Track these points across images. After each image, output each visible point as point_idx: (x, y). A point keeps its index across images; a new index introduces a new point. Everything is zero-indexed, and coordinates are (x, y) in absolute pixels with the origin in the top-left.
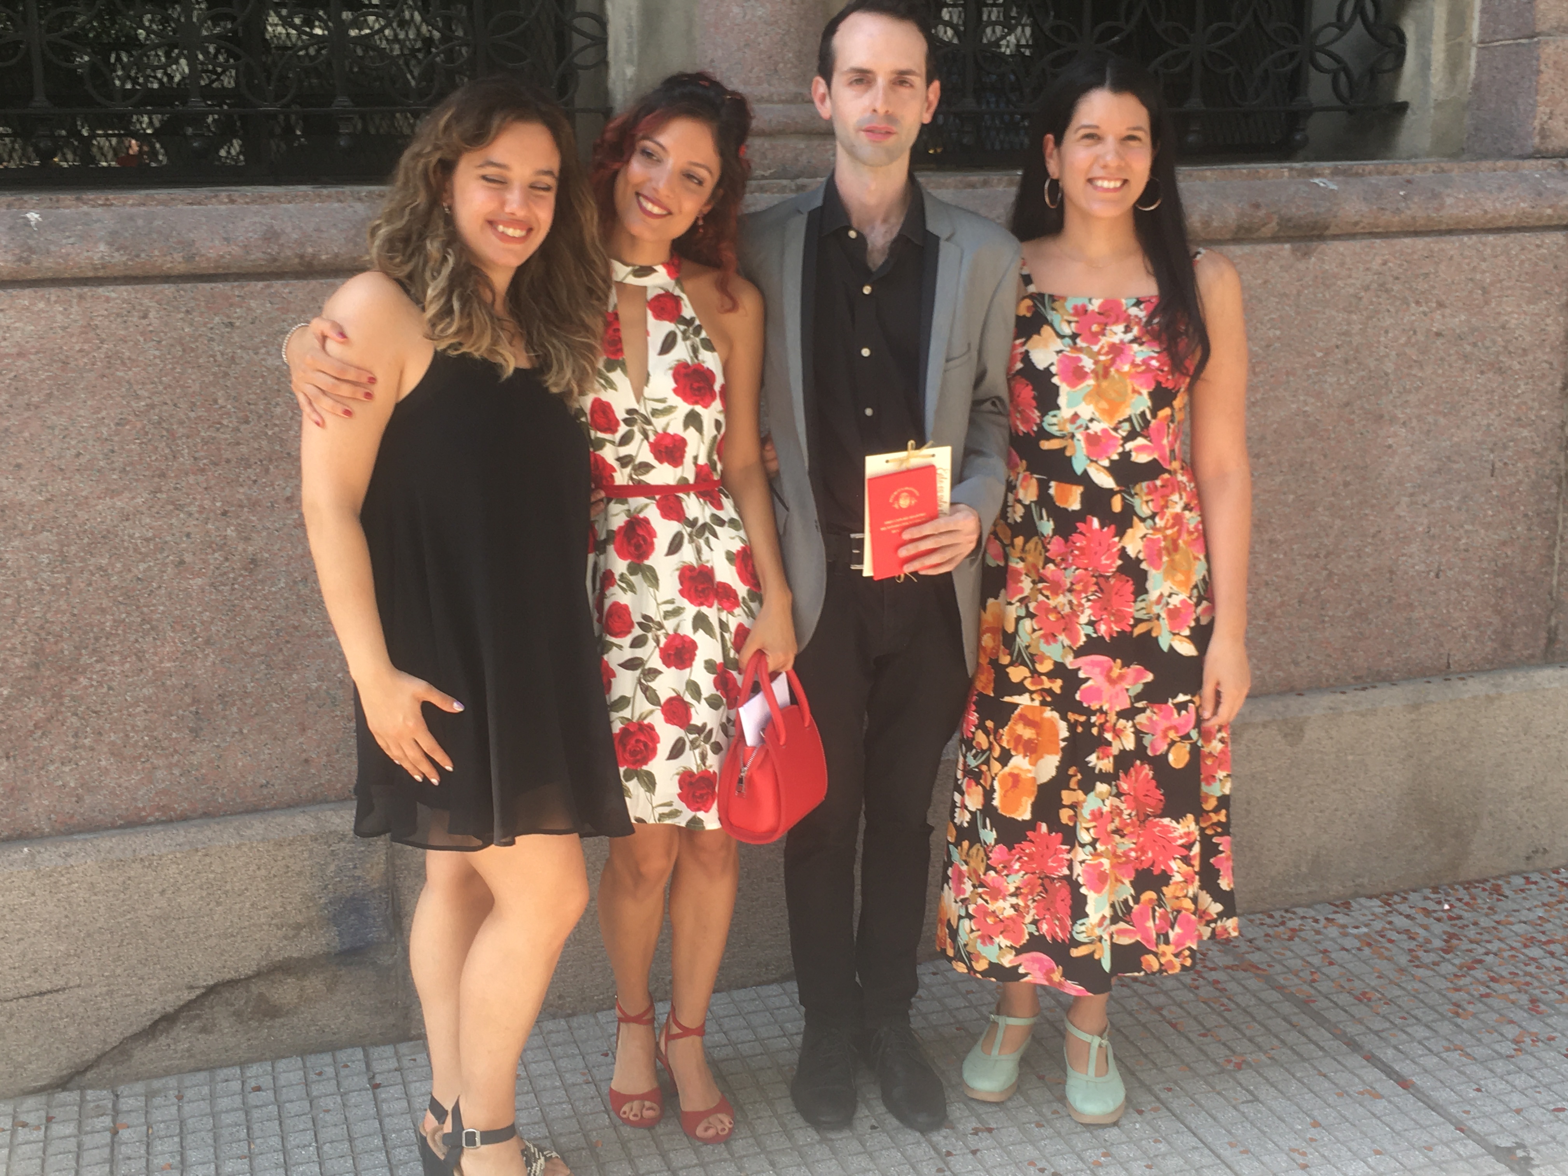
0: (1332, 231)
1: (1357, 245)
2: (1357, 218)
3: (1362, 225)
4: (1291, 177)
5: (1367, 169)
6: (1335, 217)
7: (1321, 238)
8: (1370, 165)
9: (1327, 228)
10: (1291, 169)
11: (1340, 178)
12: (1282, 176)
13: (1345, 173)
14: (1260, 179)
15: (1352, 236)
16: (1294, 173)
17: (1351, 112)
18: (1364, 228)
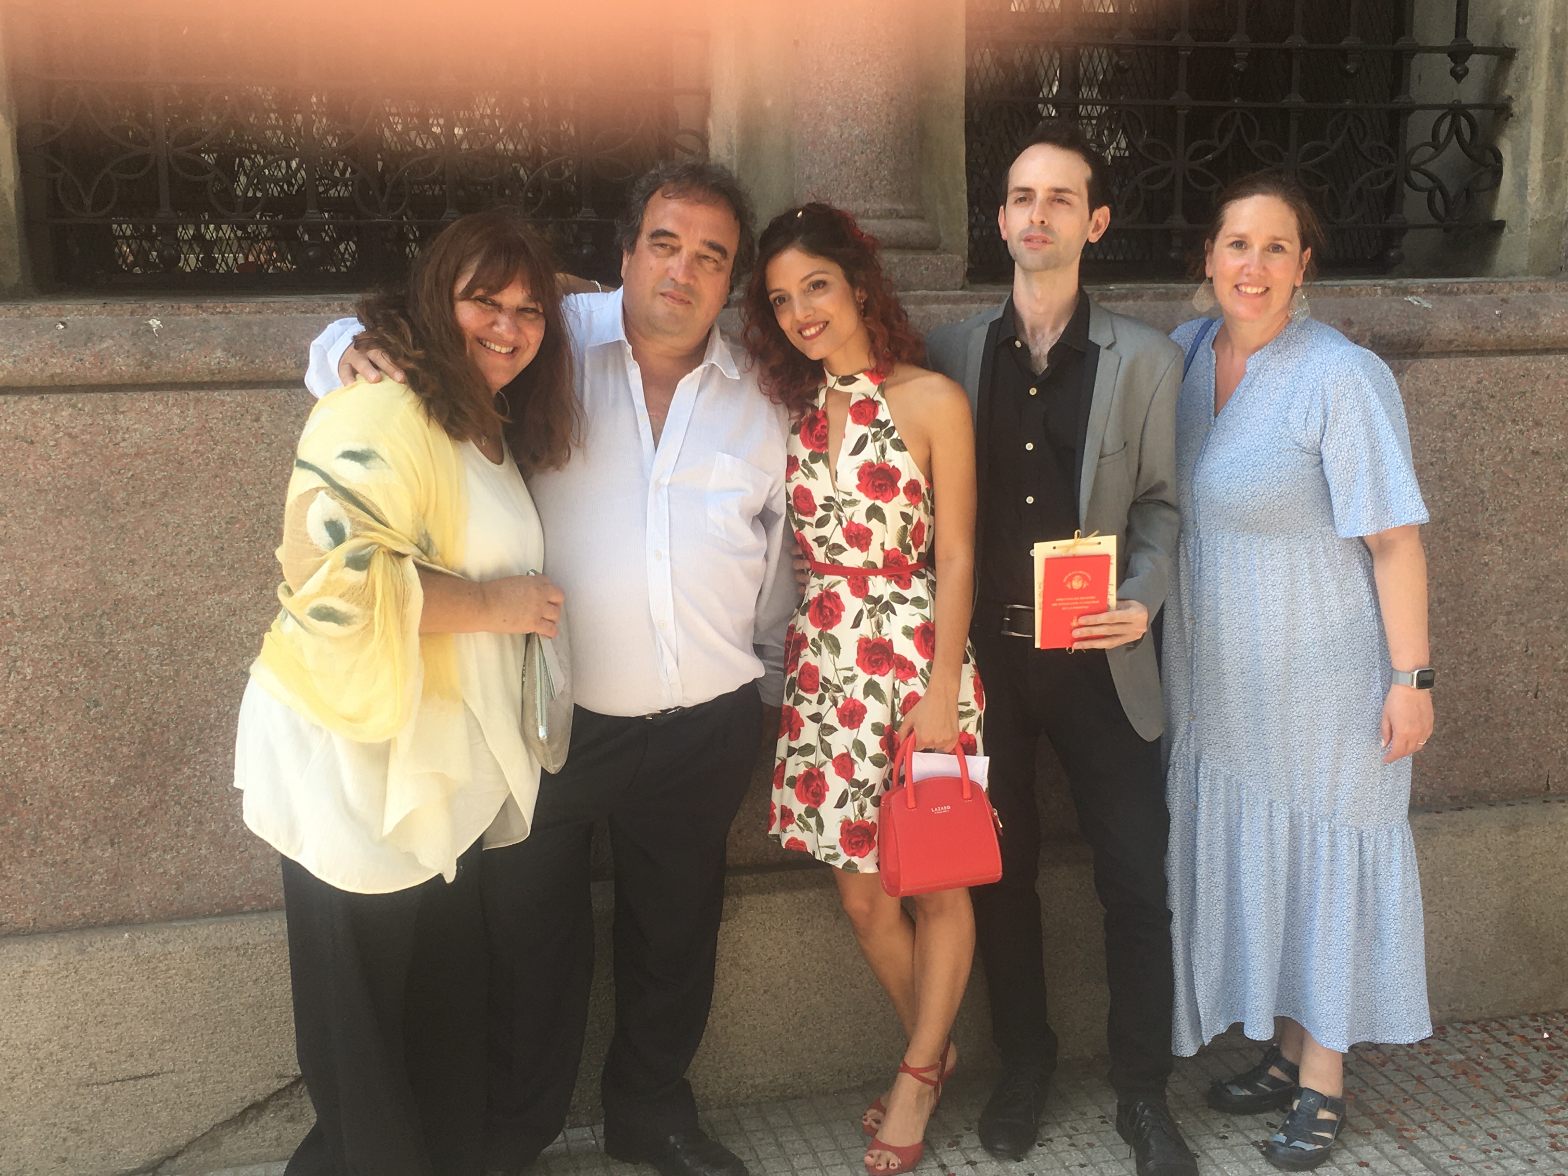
0: (1426, 348)
1: (1452, 363)
2: (1452, 337)
3: (1456, 343)
4: (1383, 293)
5: (1462, 288)
6: (1429, 334)
7: (1415, 355)
8: (1465, 283)
9: (1421, 345)
10: (1384, 287)
11: (1434, 297)
12: (1376, 293)
13: (1438, 291)
14: (1353, 296)
15: (1447, 354)
16: (1388, 291)
17: (1446, 230)
18: (1458, 346)
